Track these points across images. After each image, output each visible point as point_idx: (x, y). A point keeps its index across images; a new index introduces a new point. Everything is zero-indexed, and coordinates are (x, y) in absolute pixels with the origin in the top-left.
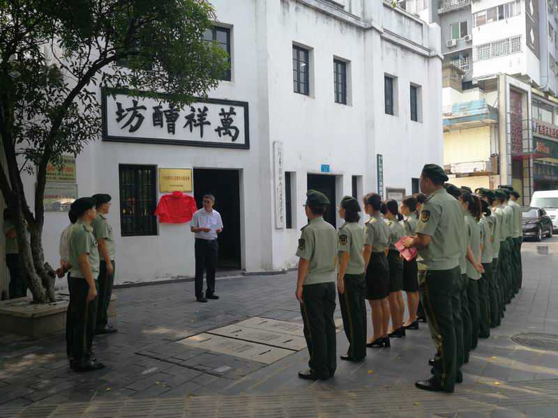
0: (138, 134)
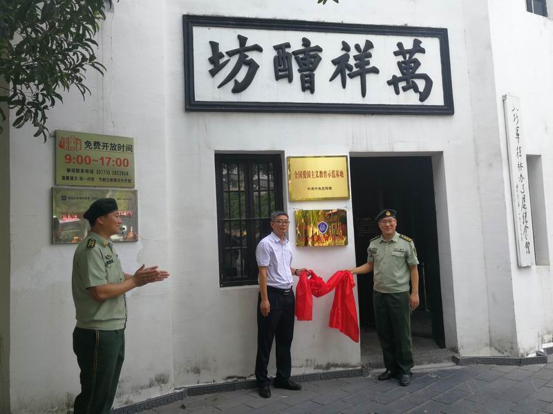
0: (248, 96)
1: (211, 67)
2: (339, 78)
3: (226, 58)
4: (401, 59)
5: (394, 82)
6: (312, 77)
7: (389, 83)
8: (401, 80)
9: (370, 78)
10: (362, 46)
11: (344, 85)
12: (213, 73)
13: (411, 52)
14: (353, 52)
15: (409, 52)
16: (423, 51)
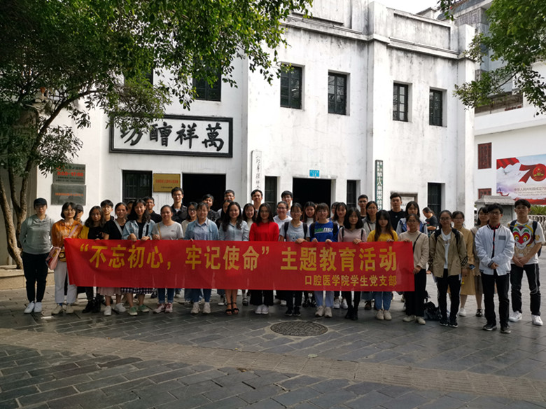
0: (137, 147)
1: (122, 134)
2: (179, 139)
3: (128, 130)
4: (209, 131)
5: (205, 142)
6: (167, 139)
7: (203, 142)
8: (208, 141)
9: (193, 140)
10: (191, 126)
11: (181, 143)
12: (122, 137)
13: (215, 129)
14: (187, 129)
15: (213, 128)
16: (220, 128)
